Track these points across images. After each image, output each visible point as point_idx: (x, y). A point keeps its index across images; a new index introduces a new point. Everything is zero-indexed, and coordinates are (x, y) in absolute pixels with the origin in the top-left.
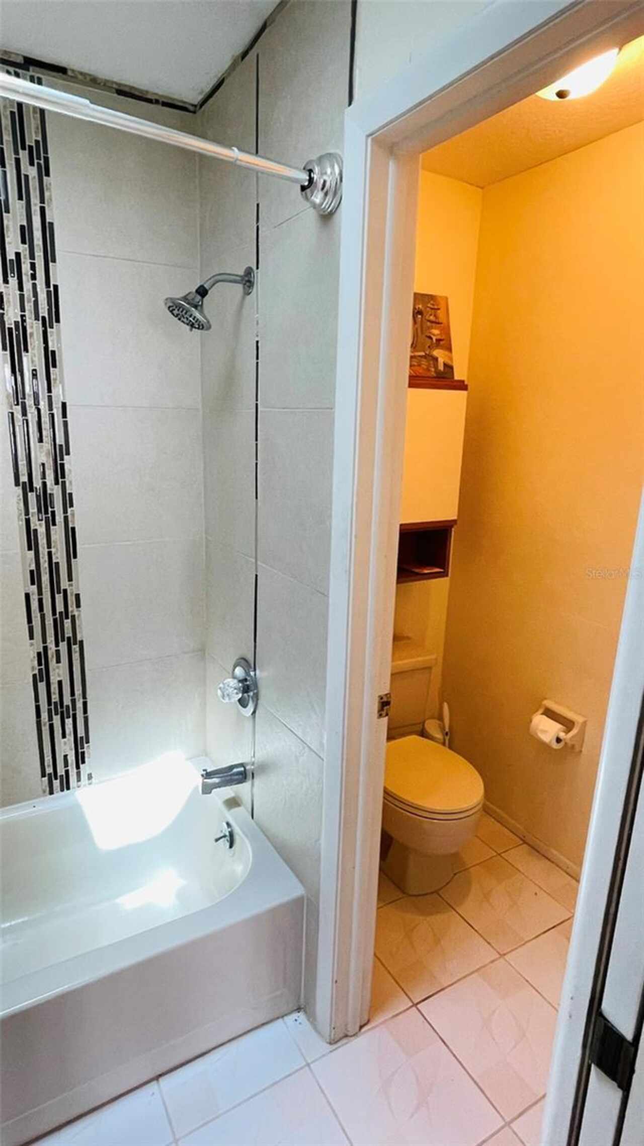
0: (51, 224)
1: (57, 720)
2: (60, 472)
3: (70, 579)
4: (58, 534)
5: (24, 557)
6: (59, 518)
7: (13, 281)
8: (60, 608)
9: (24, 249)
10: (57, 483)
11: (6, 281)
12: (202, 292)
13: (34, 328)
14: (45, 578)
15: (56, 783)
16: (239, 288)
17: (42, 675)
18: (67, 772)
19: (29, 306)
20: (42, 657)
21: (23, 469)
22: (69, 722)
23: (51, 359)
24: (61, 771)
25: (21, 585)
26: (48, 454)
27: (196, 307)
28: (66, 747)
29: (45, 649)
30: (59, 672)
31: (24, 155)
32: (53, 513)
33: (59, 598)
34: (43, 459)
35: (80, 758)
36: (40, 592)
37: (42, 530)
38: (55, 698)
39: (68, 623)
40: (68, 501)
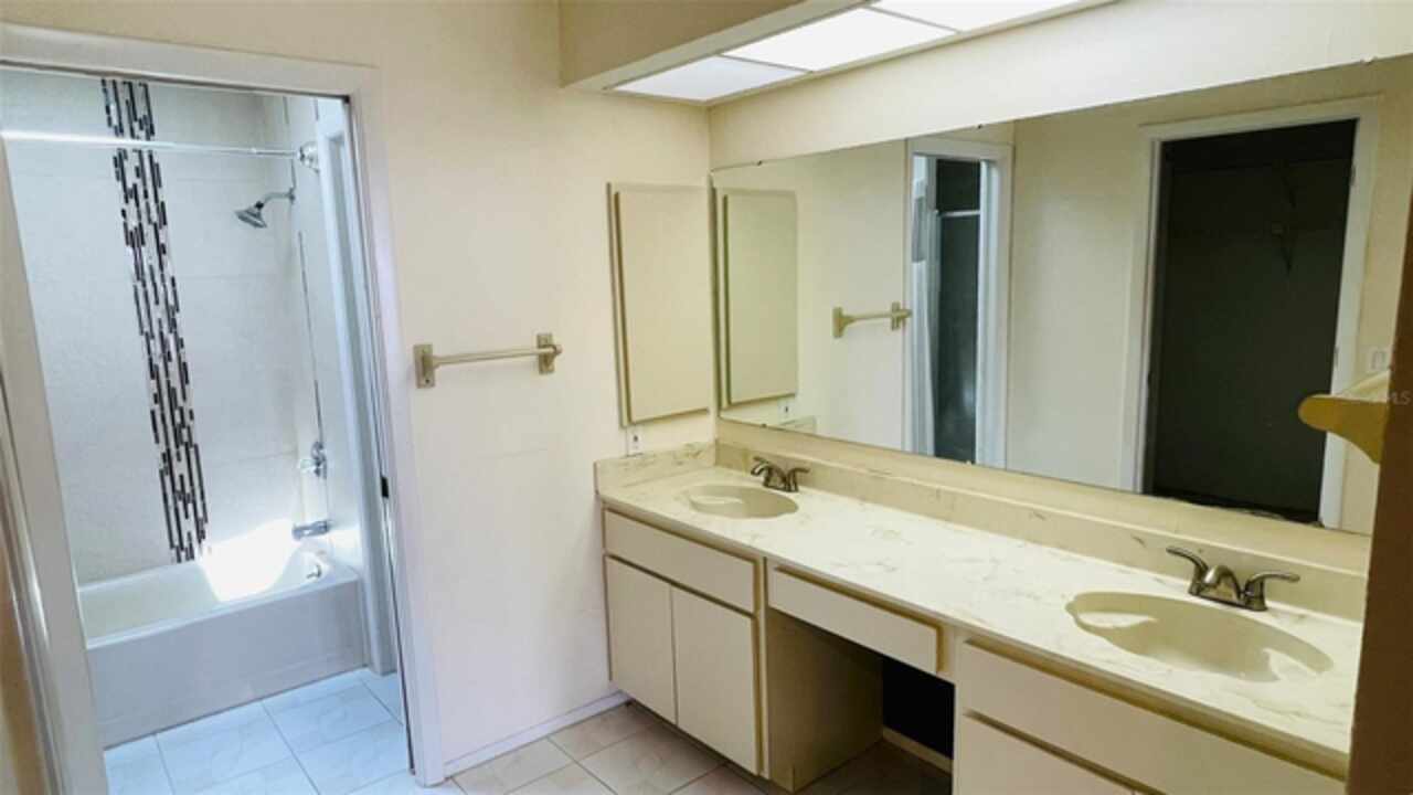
0: (157, 165)
1: (180, 504)
2: (173, 324)
3: (184, 398)
4: (173, 367)
5: (148, 384)
6: (174, 355)
7: (132, 201)
8: (178, 420)
9: (139, 182)
10: (171, 332)
11: (127, 201)
12: (259, 206)
13: (148, 230)
14: (166, 399)
15: (183, 554)
16: (287, 200)
17: (168, 470)
18: (191, 546)
19: (144, 216)
20: (167, 457)
21: (145, 323)
22: (190, 506)
23: (161, 249)
24: (186, 544)
25: (148, 404)
26: (162, 313)
27: (255, 216)
28: (189, 526)
29: (169, 451)
30: (180, 468)
31: (136, 125)
32: (169, 353)
33: (177, 413)
34: (159, 315)
35: (201, 535)
36: (162, 408)
37: (161, 365)
38: (178, 487)
39: (185, 432)
40: (180, 344)
